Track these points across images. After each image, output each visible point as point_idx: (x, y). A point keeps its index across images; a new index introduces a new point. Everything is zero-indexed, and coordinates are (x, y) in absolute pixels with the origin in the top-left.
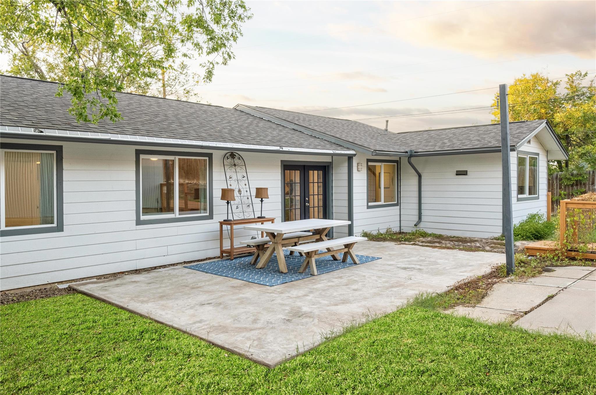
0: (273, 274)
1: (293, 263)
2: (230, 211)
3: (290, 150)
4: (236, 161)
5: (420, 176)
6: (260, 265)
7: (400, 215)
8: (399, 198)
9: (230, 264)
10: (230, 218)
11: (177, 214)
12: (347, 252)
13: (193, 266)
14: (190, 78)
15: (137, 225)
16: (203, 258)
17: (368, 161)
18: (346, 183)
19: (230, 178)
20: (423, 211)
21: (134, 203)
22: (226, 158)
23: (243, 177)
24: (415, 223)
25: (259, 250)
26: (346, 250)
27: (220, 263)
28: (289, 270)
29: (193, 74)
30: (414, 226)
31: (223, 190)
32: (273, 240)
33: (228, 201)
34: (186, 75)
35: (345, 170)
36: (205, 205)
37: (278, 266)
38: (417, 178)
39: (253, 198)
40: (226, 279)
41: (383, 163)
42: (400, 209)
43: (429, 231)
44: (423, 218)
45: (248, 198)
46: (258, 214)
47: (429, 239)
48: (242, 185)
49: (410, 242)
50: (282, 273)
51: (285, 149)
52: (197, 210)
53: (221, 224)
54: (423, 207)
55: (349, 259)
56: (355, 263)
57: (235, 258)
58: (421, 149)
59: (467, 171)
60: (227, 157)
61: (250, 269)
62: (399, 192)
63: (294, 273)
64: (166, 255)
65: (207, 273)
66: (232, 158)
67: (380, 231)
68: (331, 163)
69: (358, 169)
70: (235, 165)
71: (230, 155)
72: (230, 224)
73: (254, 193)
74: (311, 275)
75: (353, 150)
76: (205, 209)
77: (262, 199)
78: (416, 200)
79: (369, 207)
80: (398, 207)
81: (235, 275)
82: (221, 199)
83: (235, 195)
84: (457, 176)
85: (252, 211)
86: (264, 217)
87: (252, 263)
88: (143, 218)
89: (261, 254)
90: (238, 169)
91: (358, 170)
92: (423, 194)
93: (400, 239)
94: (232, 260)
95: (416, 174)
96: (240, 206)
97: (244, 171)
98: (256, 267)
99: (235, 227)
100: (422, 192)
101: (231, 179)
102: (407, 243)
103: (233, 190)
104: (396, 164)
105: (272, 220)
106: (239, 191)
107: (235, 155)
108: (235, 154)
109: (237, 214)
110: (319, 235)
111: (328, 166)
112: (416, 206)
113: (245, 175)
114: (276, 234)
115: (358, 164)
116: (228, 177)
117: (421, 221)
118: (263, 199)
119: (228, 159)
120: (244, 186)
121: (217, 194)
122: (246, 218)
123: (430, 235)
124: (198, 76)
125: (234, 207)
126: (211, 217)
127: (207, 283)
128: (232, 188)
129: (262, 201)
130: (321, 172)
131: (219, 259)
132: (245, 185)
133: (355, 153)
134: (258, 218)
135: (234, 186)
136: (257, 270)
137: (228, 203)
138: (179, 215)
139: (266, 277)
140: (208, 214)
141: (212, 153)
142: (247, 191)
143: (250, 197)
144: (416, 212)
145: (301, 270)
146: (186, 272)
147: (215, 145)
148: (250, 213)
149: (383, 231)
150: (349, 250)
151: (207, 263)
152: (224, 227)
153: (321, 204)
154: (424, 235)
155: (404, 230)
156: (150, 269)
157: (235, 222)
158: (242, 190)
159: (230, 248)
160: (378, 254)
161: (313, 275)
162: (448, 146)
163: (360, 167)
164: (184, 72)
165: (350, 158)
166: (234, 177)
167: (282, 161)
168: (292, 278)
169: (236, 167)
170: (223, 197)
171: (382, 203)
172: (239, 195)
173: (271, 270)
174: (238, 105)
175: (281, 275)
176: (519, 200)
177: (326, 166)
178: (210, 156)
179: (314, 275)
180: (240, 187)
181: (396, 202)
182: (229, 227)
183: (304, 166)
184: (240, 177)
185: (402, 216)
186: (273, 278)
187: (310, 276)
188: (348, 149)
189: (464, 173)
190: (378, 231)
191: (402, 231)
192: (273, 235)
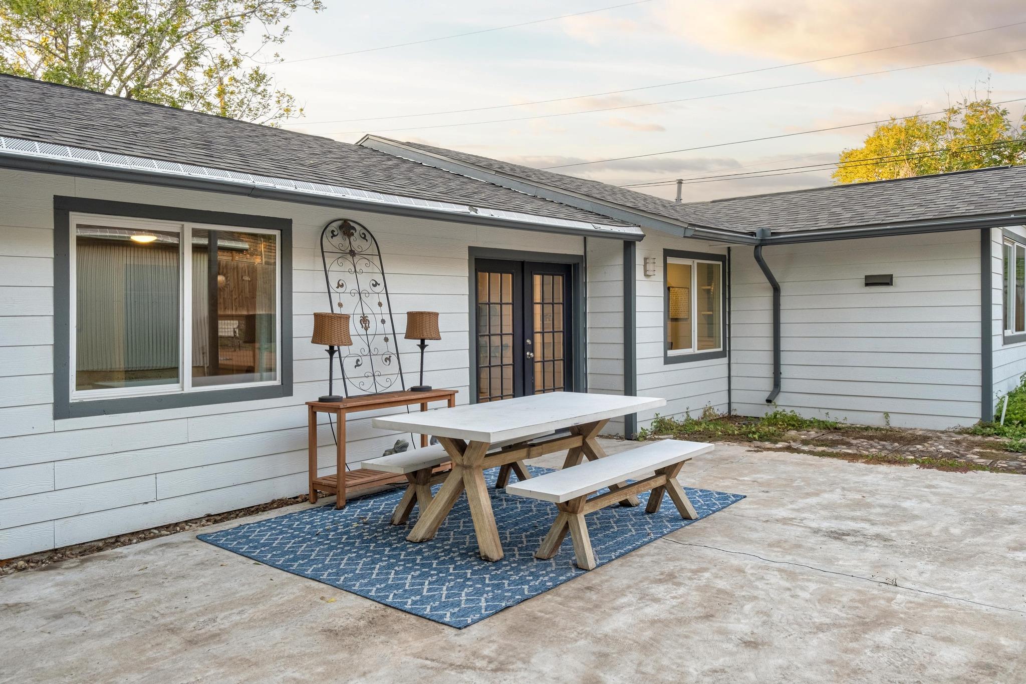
0: (460, 567)
1: (510, 517)
2: (337, 373)
3: (496, 216)
4: (357, 243)
5: (776, 289)
6: (420, 531)
7: (729, 377)
8: (727, 339)
9: (333, 522)
10: (338, 391)
11: (186, 384)
12: (662, 487)
13: (226, 533)
14: (272, 102)
15: (57, 416)
16: (262, 502)
17: (668, 253)
18: (619, 305)
19: (340, 286)
20: (783, 369)
21: (48, 354)
22: (328, 233)
23: (374, 286)
24: (766, 395)
25: (417, 484)
26: (661, 481)
27: (307, 519)
28: (507, 546)
29: (278, 95)
30: (765, 403)
31: (319, 318)
32: (458, 459)
33: (332, 348)
34: (264, 94)
35: (617, 273)
36: (272, 359)
37: (471, 531)
38: (769, 295)
39: (401, 338)
40: (314, 590)
41: (697, 261)
42: (729, 364)
43: (806, 415)
44: (785, 385)
45: (386, 340)
46: (412, 381)
47: (813, 434)
48: (371, 306)
49: (776, 442)
50: (487, 559)
51: (482, 213)
52: (250, 370)
53: (313, 409)
54: (785, 358)
55: (666, 505)
56: (687, 518)
57: (351, 501)
58: (784, 227)
59: (891, 276)
60: (333, 232)
61: (390, 545)
62: (727, 326)
63: (524, 562)
64: (153, 498)
65: (259, 560)
66: (344, 234)
67: (691, 414)
68: (583, 258)
69: (645, 271)
70: (352, 253)
71: (341, 227)
72: (337, 410)
73: (401, 326)
74: (576, 566)
75: (635, 225)
76: (271, 369)
77: (423, 341)
78: (768, 344)
79: (668, 361)
80: (725, 360)
81: (345, 572)
82: (313, 342)
83: (352, 331)
84: (868, 288)
85: (397, 371)
86: (428, 389)
87: (396, 521)
88: (76, 395)
89: (421, 497)
90: (361, 264)
91: (646, 275)
92: (784, 330)
93: (750, 435)
94: (342, 508)
95: (769, 285)
96: (366, 361)
97: (378, 270)
98: (408, 538)
99: (349, 416)
100: (782, 326)
101: (340, 290)
102: (768, 444)
103: (347, 318)
104: (721, 263)
105: (449, 397)
106: (364, 320)
107: (354, 228)
108: (352, 224)
109: (356, 382)
110: (580, 437)
111: (575, 265)
112: (768, 358)
113: (380, 281)
114: (467, 442)
115: (645, 259)
116: (334, 285)
117: (779, 391)
118: (427, 342)
119: (333, 236)
120: (377, 309)
121: (303, 327)
122: (380, 390)
123: (811, 424)
124: (288, 98)
125: (349, 363)
126: (286, 389)
127: (250, 612)
128: (344, 311)
129: (423, 346)
130: (559, 280)
131: (306, 506)
132: (380, 304)
133: (641, 233)
134: (414, 390)
135: (349, 306)
136: (411, 548)
137: (331, 351)
138: (193, 385)
139: (441, 582)
140: (277, 382)
141: (291, 221)
142: (383, 321)
143: (391, 337)
144: (768, 371)
145: (544, 549)
146: (198, 559)
147: (292, 189)
148: (393, 378)
149: (695, 416)
150: (668, 481)
151: (268, 521)
152: (322, 416)
153: (560, 354)
154: (798, 424)
155: (740, 410)
156: (101, 544)
157: (349, 405)
158: (370, 318)
159: (335, 472)
160: (727, 483)
161: (582, 569)
162: (851, 219)
163: (650, 267)
164: (260, 89)
165: (629, 244)
166: (351, 285)
167: (471, 249)
168: (523, 581)
169: (356, 258)
170: (318, 338)
171: (694, 350)
172: (363, 332)
173: (452, 545)
174: (366, 138)
175: (486, 569)
176: (1007, 341)
177: (569, 266)
178: (285, 226)
179: (587, 570)
180: (367, 311)
181: (721, 349)
182: (334, 416)
183: (523, 263)
184: (365, 285)
185: (733, 379)
186: (462, 586)
187: (573, 573)
188: (624, 223)
189: (886, 281)
190: (685, 415)
191: (733, 413)
192: (459, 446)
